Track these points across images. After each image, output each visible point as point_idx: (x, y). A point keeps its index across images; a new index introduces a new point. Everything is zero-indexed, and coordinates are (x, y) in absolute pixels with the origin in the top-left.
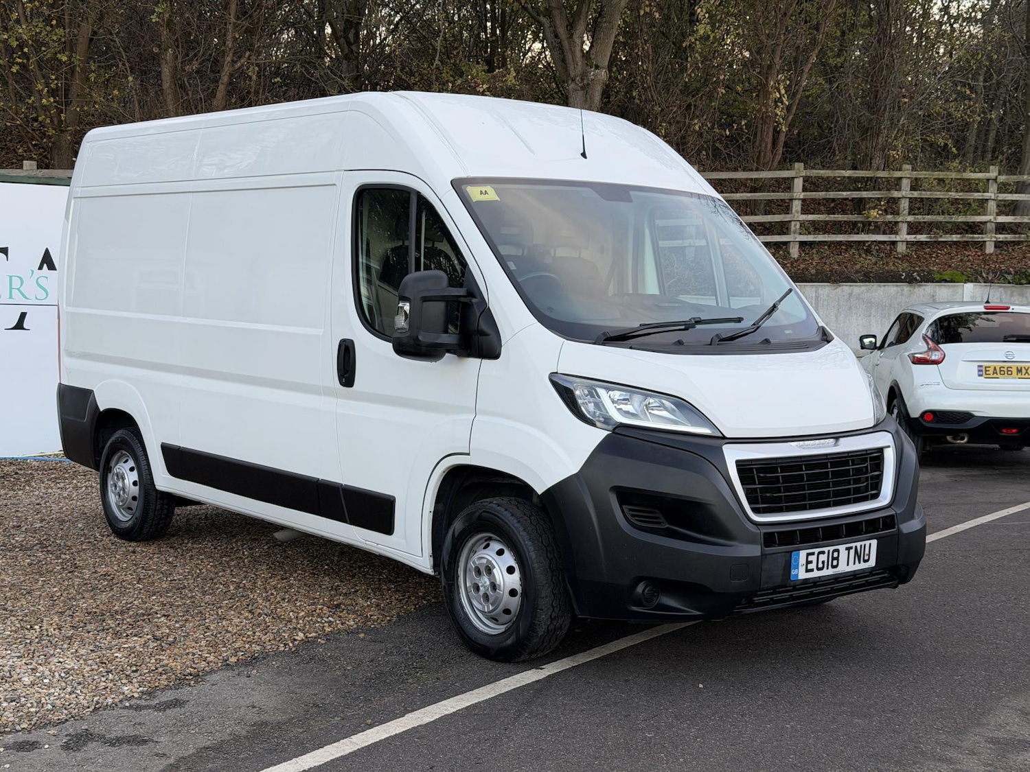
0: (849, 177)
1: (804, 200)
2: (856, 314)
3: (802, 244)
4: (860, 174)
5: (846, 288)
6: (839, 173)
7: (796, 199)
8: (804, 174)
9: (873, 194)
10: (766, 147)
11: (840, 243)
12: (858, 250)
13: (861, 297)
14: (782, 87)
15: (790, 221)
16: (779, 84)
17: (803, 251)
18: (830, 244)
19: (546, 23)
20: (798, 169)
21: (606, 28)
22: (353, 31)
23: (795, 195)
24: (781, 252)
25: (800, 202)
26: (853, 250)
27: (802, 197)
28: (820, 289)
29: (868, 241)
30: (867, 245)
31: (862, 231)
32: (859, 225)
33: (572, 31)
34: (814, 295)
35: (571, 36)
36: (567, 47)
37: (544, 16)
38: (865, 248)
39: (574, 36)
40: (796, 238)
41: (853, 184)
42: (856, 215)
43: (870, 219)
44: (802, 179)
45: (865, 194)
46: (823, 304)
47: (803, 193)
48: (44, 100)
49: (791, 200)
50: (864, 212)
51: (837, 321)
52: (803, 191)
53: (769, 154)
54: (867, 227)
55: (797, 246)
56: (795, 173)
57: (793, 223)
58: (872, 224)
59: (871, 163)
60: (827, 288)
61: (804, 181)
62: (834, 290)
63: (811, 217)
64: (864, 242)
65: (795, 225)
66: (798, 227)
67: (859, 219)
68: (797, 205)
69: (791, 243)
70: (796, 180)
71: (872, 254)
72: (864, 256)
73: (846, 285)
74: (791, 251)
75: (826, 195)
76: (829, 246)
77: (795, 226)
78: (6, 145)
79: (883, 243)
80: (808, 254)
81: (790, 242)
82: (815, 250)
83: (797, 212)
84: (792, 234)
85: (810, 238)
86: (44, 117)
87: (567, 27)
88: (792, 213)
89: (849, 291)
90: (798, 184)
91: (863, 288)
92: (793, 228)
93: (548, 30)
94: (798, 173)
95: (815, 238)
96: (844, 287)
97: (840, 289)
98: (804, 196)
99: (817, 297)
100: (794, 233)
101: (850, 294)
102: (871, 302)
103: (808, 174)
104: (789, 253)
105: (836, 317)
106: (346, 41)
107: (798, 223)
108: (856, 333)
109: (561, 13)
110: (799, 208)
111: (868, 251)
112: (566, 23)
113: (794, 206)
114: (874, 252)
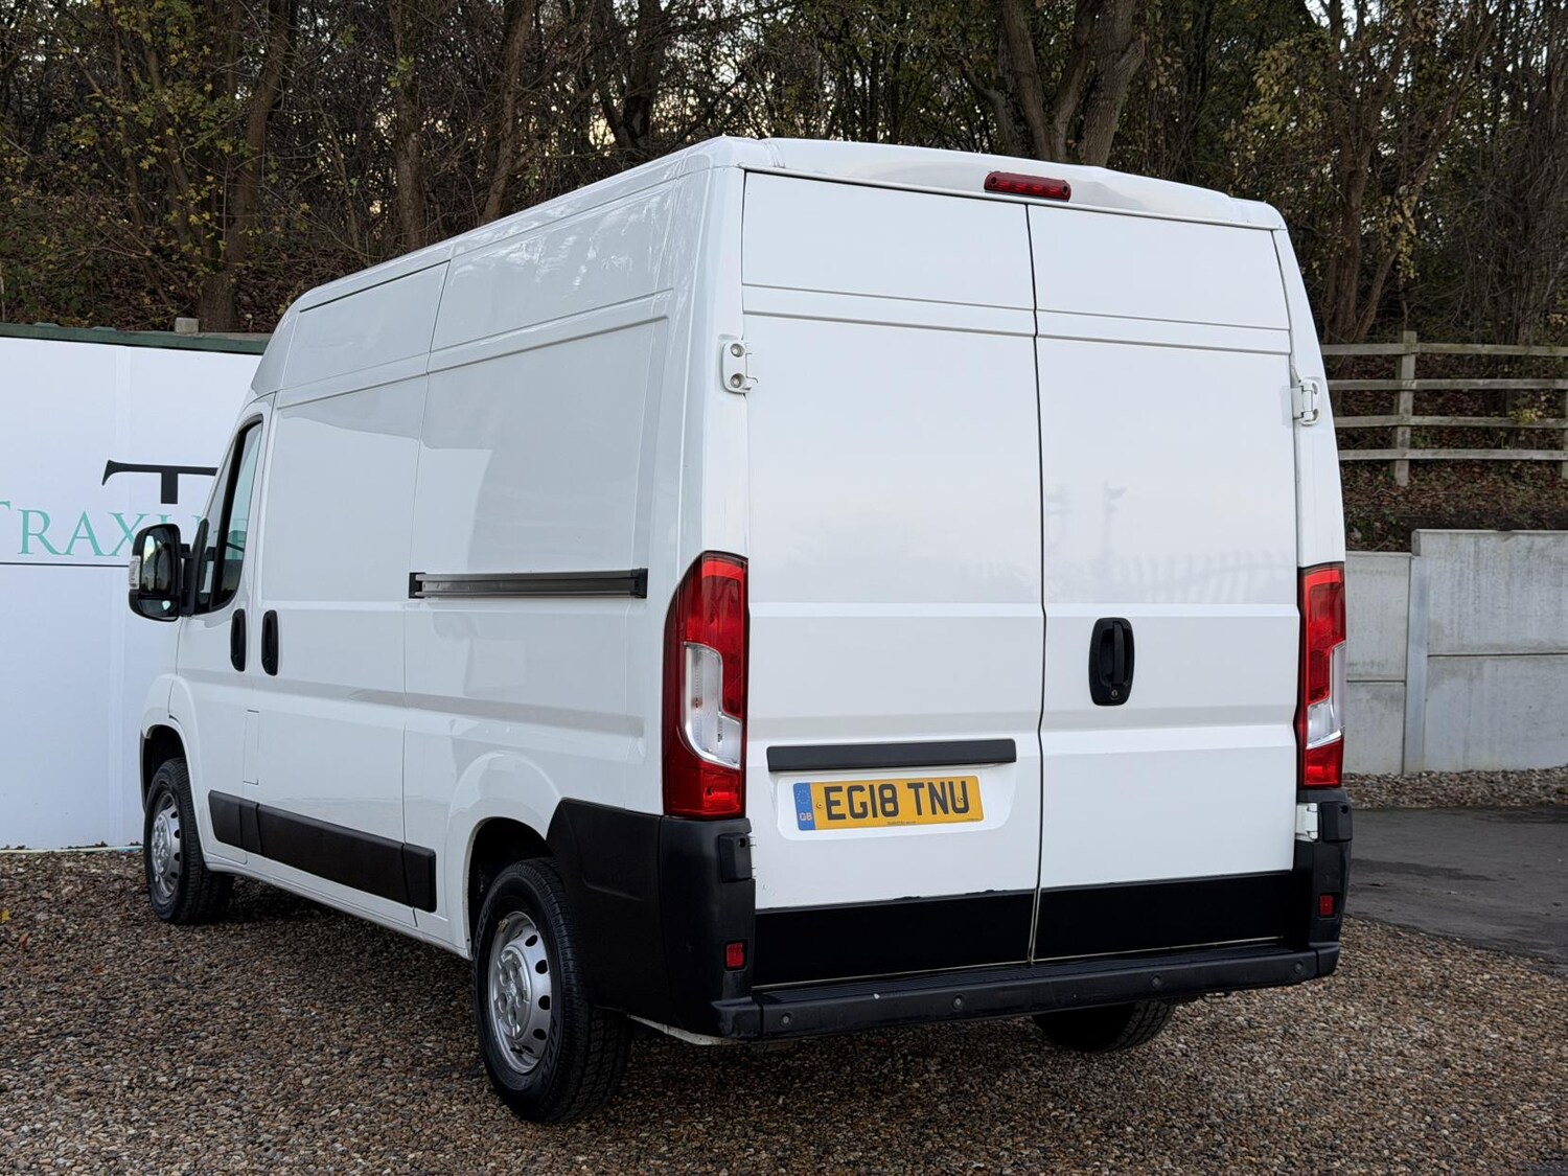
0: (1489, 356)
1: (1416, 393)
2: (1539, 581)
3: (1413, 463)
4: (1502, 350)
5: (1522, 540)
6: (1472, 348)
7: (1404, 390)
8: (1417, 350)
9: (1526, 384)
10: (1347, 304)
11: (1469, 463)
12: (1501, 474)
13: (1546, 553)
14: (1405, 206)
15: (1395, 427)
16: (1401, 201)
17: (1415, 475)
18: (1455, 465)
19: (999, 101)
20: (1408, 342)
21: (1105, 107)
22: (639, 116)
23: (1404, 383)
24: (1380, 478)
25: (1411, 395)
26: (1492, 475)
27: (1414, 387)
28: (1482, 539)
29: (1515, 461)
30: (1515, 466)
31: (1506, 443)
32: (1501, 433)
33: (1053, 113)
34: (1472, 549)
35: (1051, 120)
36: (1043, 140)
37: (997, 89)
38: (1513, 471)
39: (1056, 121)
40: (1405, 455)
41: (1492, 366)
42: (1497, 418)
43: (1522, 425)
44: (1413, 358)
45: (1513, 384)
46: (1486, 565)
47: (1416, 381)
48: (193, 216)
49: (1397, 392)
50: (1510, 413)
51: (1509, 593)
52: (1416, 378)
53: (1352, 317)
54: (1512, 437)
55: (1406, 467)
56: (1403, 349)
57: (1400, 430)
58: (1523, 433)
59: (1517, 333)
60: (1493, 539)
61: (1417, 360)
62: (1506, 540)
63: (1428, 420)
64: (1509, 463)
65: (1404, 433)
66: (1408, 435)
67: (1504, 425)
68: (1406, 401)
69: (1397, 462)
70: (1405, 360)
71: (1524, 482)
72: (1512, 484)
73: (1523, 534)
74: (1397, 475)
75: (1452, 383)
76: (1453, 468)
77: (1403, 435)
78: (112, 292)
79: (1539, 463)
80: (1422, 480)
81: (1394, 461)
82: (1433, 473)
83: (1407, 411)
84: (1399, 447)
85: (1427, 454)
86: (190, 245)
87: (1044, 106)
88: (1398, 414)
89: (1528, 544)
90: (1409, 365)
91: (1550, 539)
92: (1400, 439)
93: (1002, 112)
94: (1407, 347)
95: (1435, 454)
96: (1520, 536)
97: (1513, 539)
98: (1418, 385)
99: (1477, 553)
100: (1402, 446)
101: (1530, 550)
102: (1561, 563)
103: (1424, 349)
104: (1393, 478)
105: (1507, 584)
106: (628, 130)
107: (1408, 430)
108: (1539, 613)
109: (1035, 82)
110: (1410, 405)
111: (1517, 477)
112: (1042, 99)
113: (1402, 402)
114: (1527, 479)
